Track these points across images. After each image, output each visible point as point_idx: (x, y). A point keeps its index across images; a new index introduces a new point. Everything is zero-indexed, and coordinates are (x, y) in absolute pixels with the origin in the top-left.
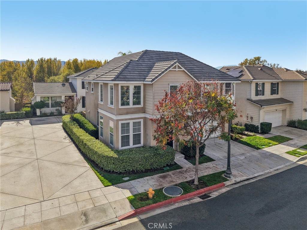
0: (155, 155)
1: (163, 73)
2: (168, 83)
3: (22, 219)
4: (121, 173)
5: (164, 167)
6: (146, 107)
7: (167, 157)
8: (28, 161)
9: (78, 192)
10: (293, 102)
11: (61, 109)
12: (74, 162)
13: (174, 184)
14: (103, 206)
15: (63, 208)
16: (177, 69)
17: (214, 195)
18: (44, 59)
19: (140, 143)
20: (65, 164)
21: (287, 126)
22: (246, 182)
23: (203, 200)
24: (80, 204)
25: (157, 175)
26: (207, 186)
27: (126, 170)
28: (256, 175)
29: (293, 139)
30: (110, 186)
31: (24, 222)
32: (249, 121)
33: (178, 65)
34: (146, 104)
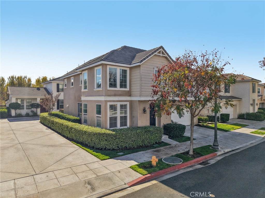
0: (146, 132)
1: (150, 56)
2: (154, 67)
3: (13, 193)
4: (113, 149)
5: (154, 144)
6: (132, 91)
7: (156, 134)
8: (10, 145)
9: (74, 166)
10: (241, 99)
11: (37, 111)
12: (61, 144)
13: (170, 155)
14: (106, 175)
15: (61, 180)
16: (161, 55)
17: (212, 162)
18: (14, 77)
19: (126, 125)
20: (52, 146)
21: (238, 118)
22: (234, 152)
23: (205, 166)
24: (80, 175)
25: (150, 150)
26: (202, 155)
27: (118, 147)
28: (237, 147)
29: (248, 125)
30: (107, 159)
31: (16, 194)
32: (210, 113)
33: (162, 51)
34: (132, 88)
